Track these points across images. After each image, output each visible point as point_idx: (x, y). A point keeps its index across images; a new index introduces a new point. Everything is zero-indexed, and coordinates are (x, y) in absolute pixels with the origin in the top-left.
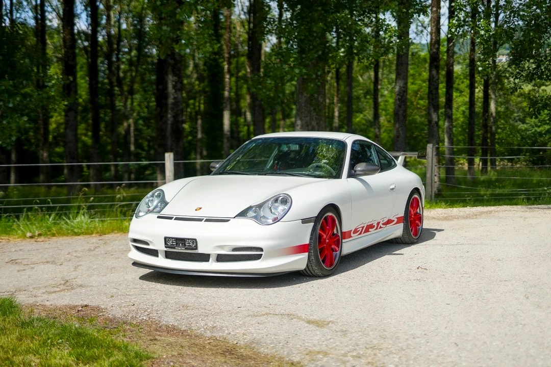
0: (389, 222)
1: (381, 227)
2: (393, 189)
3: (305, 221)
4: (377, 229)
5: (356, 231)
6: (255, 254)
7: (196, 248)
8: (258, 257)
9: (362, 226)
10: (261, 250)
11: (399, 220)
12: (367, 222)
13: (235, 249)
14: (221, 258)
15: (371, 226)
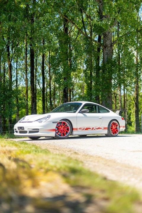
0: (99, 128)
1: (94, 129)
2: (101, 118)
3: (53, 122)
4: (92, 129)
5: (80, 129)
6: (37, 131)
7: (24, 129)
8: (38, 132)
9: (84, 127)
10: (38, 129)
11: (105, 128)
12: (86, 127)
13: (33, 130)
14: (30, 132)
15: (90, 129)
